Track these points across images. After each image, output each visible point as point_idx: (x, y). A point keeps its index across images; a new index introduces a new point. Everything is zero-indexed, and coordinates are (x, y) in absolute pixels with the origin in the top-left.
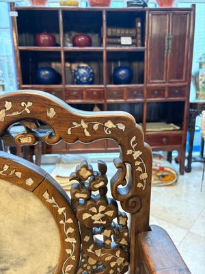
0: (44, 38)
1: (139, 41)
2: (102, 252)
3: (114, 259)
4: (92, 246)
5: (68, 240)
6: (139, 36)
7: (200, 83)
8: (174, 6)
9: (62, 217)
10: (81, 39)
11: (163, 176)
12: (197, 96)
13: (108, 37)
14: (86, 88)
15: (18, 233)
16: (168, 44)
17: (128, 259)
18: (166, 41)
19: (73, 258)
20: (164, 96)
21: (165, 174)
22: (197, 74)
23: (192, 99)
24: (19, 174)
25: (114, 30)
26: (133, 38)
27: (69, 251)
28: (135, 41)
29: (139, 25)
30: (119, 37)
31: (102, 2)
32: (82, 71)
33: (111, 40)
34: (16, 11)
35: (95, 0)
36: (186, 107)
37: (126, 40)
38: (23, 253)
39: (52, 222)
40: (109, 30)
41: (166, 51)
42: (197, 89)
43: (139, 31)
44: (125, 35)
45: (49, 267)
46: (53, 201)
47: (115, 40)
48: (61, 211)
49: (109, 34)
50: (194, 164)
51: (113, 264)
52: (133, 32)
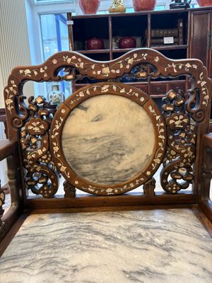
0: (94, 42)
1: (181, 40)
2: (180, 147)
3: (186, 152)
4: (174, 143)
5: (160, 137)
6: (181, 35)
9: (158, 122)
10: (127, 42)
13: (152, 38)
15: (132, 132)
17: (195, 154)
18: (208, 38)
19: (162, 149)
24: (137, 95)
25: (157, 31)
26: (174, 38)
27: (160, 144)
28: (177, 40)
29: (181, 25)
30: (162, 38)
31: (147, 7)
33: (154, 41)
34: (72, 20)
35: (140, 6)
37: (169, 40)
38: (133, 145)
39: (151, 126)
40: (153, 31)
41: (208, 48)
43: (181, 30)
44: (168, 36)
45: (147, 156)
46: (153, 111)
47: (158, 41)
48: (158, 118)
49: (153, 35)
51: (186, 155)
52: (175, 32)
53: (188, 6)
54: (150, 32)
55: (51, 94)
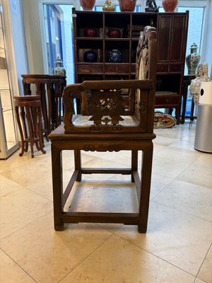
0: (90, 31)
7: (192, 63)
8: (175, 12)
10: (114, 32)
11: (166, 122)
12: (189, 72)
13: (133, 31)
14: (118, 65)
16: (171, 36)
18: (170, 34)
20: (167, 71)
21: (167, 120)
22: (189, 57)
23: (186, 74)
25: (136, 26)
29: (152, 23)
30: (139, 32)
32: (115, 54)
33: (134, 33)
34: (76, 13)
35: (124, 7)
36: (181, 79)
41: (169, 41)
42: (189, 67)
47: (136, 33)
49: (133, 29)
50: (186, 121)
53: (157, 11)
54: (131, 27)
55: (56, 69)
